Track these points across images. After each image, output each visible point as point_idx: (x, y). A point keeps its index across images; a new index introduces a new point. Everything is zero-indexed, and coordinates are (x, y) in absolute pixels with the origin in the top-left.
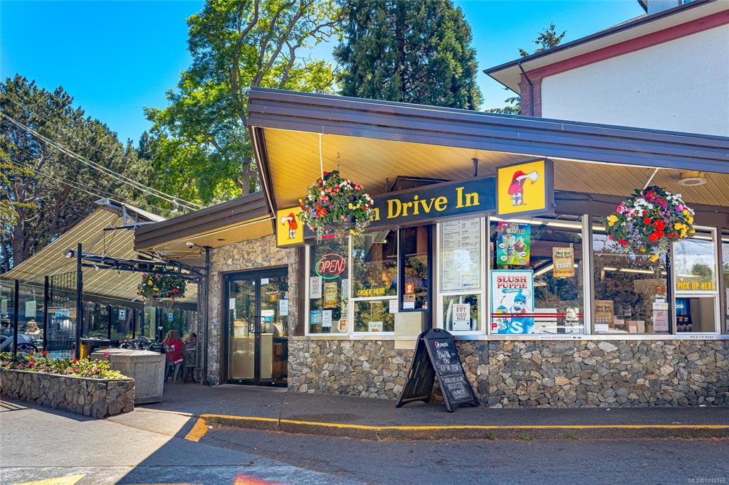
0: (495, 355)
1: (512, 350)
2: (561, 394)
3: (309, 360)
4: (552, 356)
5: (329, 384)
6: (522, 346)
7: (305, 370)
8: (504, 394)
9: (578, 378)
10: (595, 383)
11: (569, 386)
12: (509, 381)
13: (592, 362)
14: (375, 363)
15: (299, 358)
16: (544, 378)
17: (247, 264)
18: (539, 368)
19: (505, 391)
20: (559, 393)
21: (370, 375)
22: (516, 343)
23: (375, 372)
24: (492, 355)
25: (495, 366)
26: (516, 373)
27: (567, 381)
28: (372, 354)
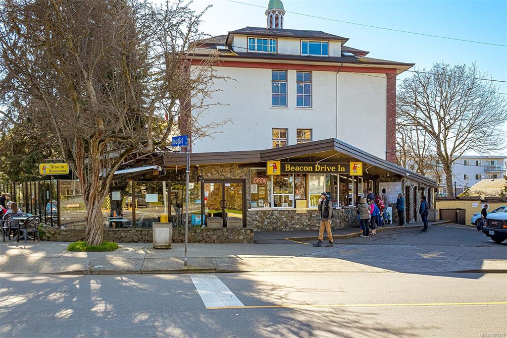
3: (258, 218)
5: (268, 227)
7: (256, 222)
14: (288, 218)
15: (253, 218)
23: (288, 221)
28: (287, 215)
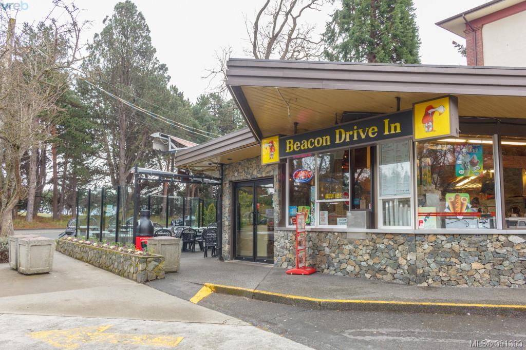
0: (421, 245)
1: (435, 241)
2: (477, 276)
3: (288, 245)
4: (469, 246)
6: (444, 238)
7: (286, 252)
8: (429, 275)
9: (491, 264)
10: (506, 268)
11: (484, 270)
12: (433, 265)
13: (503, 251)
14: (333, 248)
15: (281, 243)
16: (462, 263)
17: (247, 176)
18: (457, 255)
19: (430, 274)
20: (475, 276)
21: (330, 257)
22: (438, 236)
23: (333, 255)
24: (418, 245)
25: (421, 254)
26: (439, 259)
27: (482, 266)
28: (331, 242)
